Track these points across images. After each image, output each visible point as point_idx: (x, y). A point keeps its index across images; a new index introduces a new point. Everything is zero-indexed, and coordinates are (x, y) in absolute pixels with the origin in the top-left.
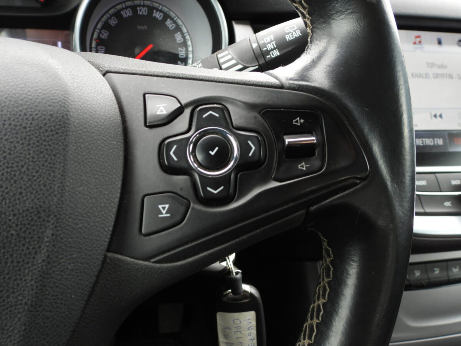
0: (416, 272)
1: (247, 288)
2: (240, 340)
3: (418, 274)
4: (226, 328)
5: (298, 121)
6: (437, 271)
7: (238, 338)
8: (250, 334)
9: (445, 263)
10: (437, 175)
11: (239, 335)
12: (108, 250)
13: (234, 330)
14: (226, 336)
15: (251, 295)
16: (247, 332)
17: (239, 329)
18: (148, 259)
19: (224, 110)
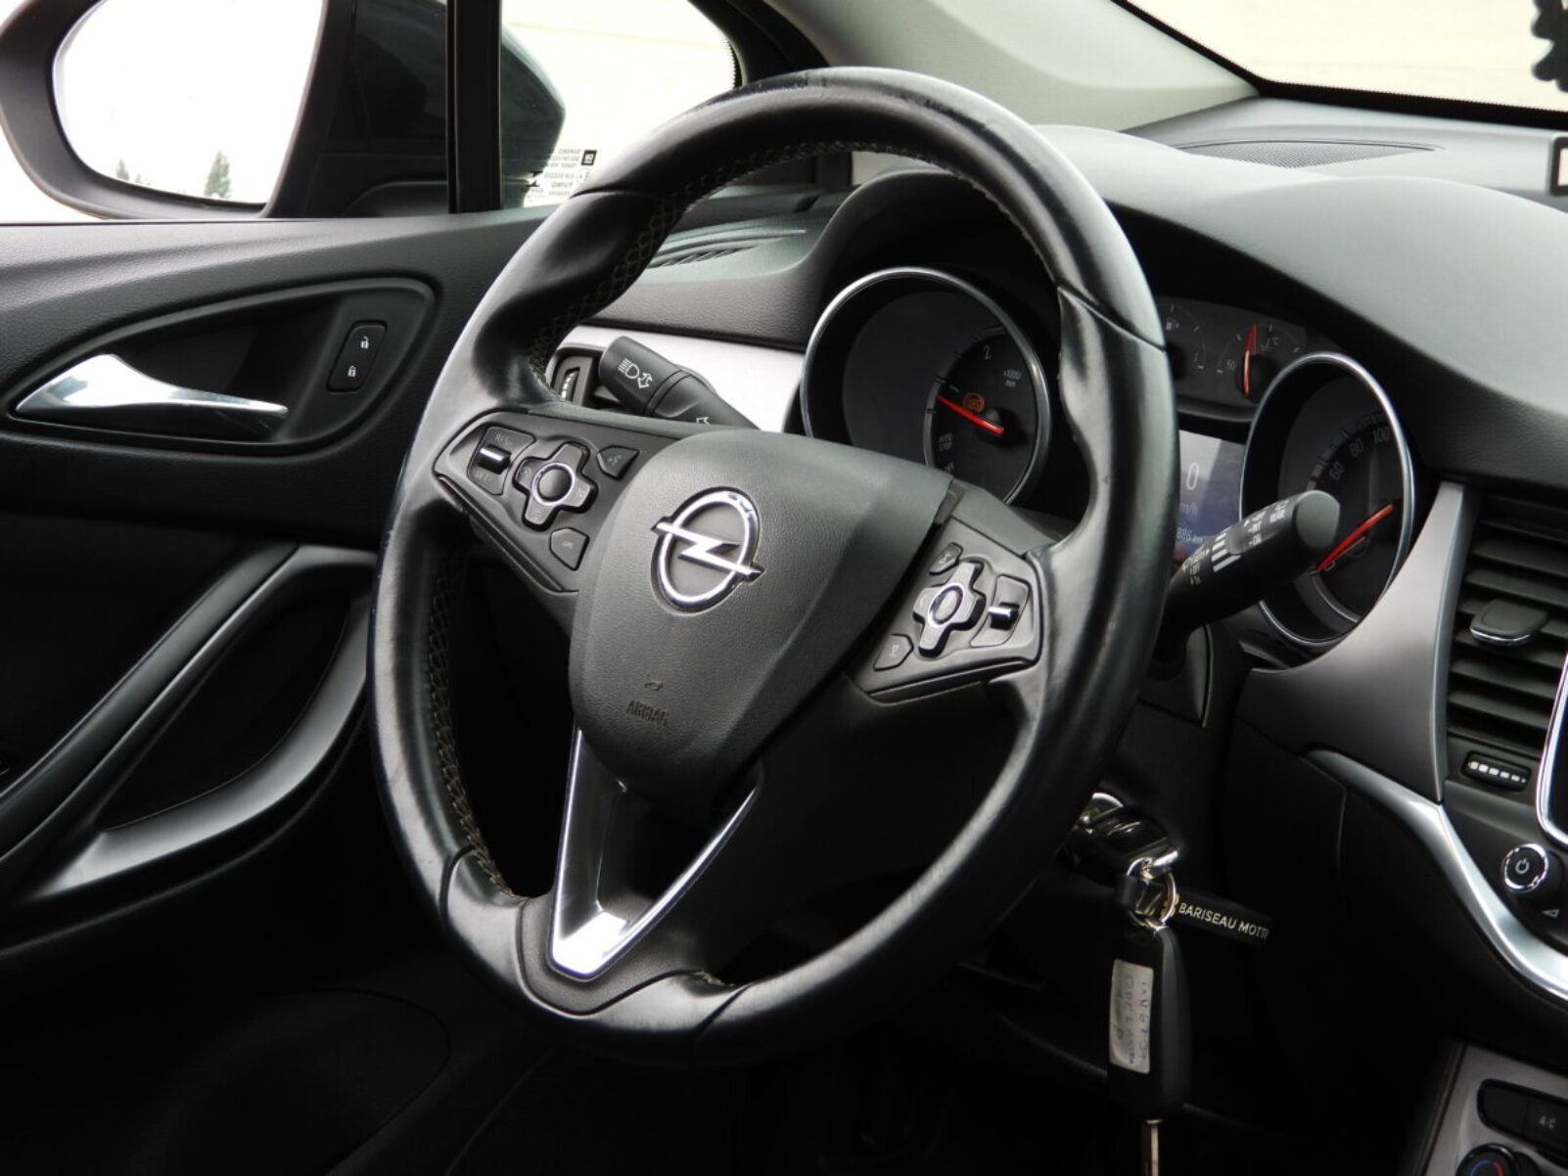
4: (1119, 995)
8: (1142, 1017)
19: (978, 572)
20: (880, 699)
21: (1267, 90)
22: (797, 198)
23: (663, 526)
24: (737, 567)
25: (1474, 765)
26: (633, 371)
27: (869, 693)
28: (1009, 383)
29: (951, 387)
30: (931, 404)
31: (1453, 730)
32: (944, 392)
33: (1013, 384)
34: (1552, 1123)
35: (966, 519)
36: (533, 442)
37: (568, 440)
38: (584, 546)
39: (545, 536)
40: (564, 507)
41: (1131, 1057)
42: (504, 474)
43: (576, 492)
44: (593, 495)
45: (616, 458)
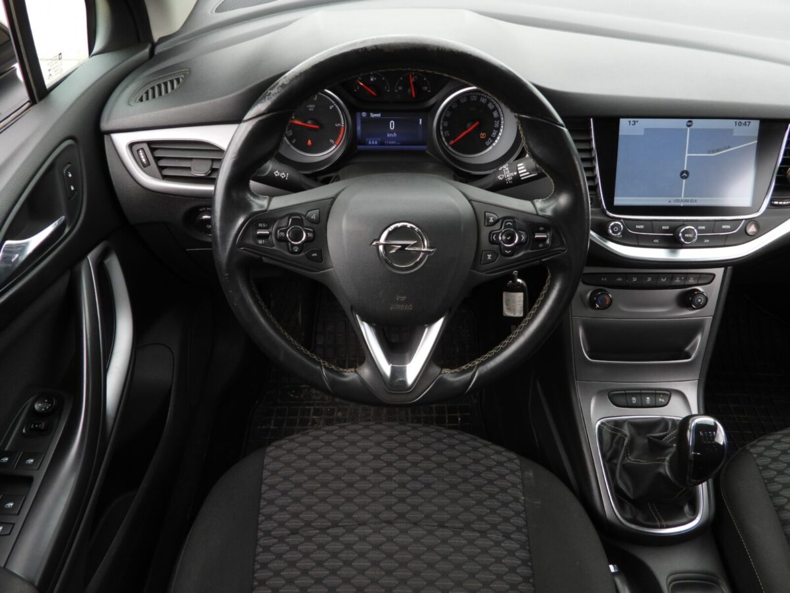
0: (634, 279)
1: (519, 281)
2: (514, 307)
3: (635, 280)
4: (508, 300)
5: (542, 229)
6: (649, 279)
7: (513, 306)
8: (520, 305)
9: (657, 275)
10: (653, 222)
11: (514, 304)
12: (472, 269)
13: (511, 301)
14: (507, 305)
15: (522, 284)
16: (519, 303)
17: (514, 301)
18: (482, 272)
19: (514, 222)
20: (489, 273)
23: (376, 243)
28: (310, 109)
34: (605, 279)
35: (476, 199)
36: (275, 221)
37: (290, 215)
38: (320, 253)
39: (302, 254)
40: (305, 241)
41: (515, 314)
42: (270, 238)
43: (307, 235)
44: (314, 233)
45: (313, 215)
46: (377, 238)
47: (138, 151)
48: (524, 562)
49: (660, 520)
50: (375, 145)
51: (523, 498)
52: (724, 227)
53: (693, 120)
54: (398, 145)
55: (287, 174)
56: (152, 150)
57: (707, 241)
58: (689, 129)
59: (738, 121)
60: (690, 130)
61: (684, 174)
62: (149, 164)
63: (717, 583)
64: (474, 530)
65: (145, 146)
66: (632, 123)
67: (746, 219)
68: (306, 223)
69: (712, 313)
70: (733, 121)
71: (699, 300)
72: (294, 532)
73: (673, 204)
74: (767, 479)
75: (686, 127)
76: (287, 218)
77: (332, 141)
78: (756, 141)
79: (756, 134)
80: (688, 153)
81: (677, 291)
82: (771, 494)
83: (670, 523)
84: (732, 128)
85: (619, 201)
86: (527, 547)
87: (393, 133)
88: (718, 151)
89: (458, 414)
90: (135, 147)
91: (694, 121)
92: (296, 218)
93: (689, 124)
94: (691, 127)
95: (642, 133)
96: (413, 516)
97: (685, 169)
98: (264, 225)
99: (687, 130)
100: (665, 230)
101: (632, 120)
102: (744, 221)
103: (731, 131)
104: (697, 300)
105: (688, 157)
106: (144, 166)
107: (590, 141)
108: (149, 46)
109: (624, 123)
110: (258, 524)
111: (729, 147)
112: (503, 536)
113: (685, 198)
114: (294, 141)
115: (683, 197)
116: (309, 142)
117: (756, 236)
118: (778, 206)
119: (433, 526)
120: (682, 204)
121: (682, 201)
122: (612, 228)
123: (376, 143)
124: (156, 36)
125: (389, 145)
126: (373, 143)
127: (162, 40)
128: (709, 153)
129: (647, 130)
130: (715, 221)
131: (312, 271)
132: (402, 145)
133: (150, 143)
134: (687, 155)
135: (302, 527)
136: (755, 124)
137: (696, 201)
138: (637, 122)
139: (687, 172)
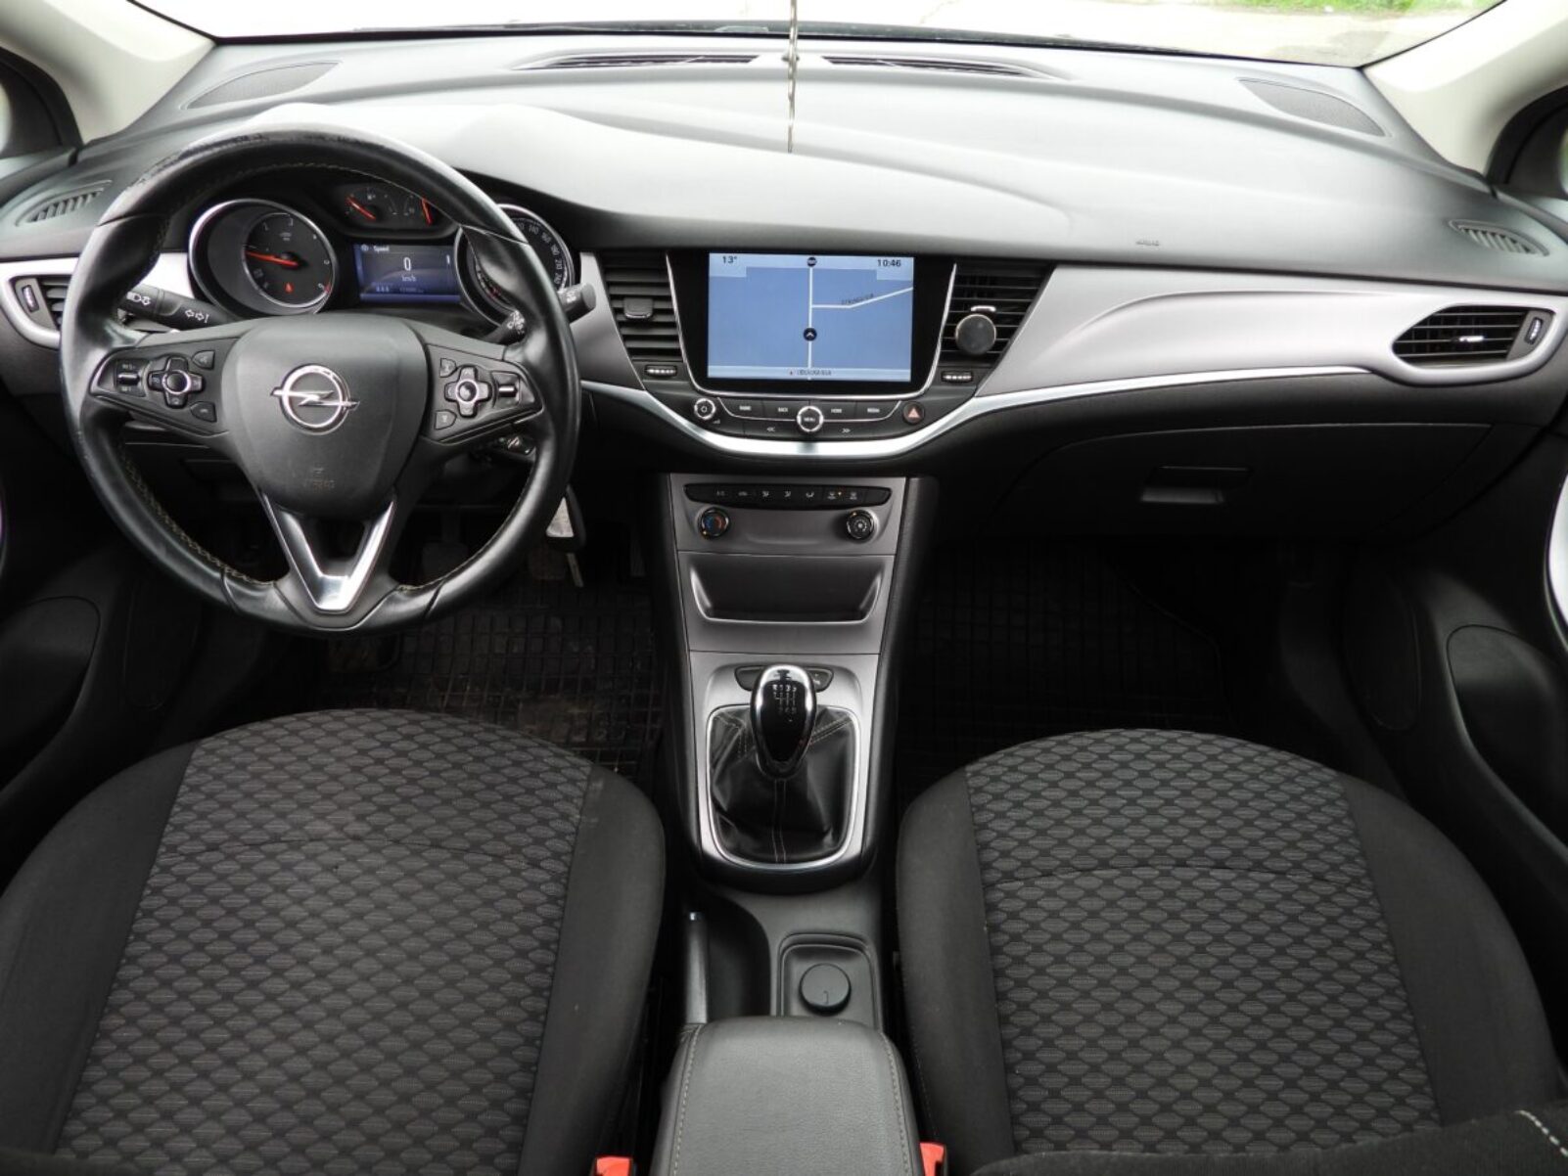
0: (764, 492)
3: (766, 494)
6: (788, 494)
9: (798, 487)
10: (764, 401)
12: (420, 435)
19: (476, 371)
20: (449, 442)
21: (220, 42)
22: (66, 157)
23: (277, 393)
24: (340, 403)
25: (651, 371)
26: (136, 298)
27: (439, 440)
28: (285, 239)
29: (251, 246)
30: (243, 257)
31: (634, 358)
32: (248, 249)
33: (288, 239)
34: (723, 493)
35: (434, 342)
36: (148, 362)
37: (170, 356)
38: (214, 409)
39: (186, 410)
40: (189, 392)
41: (562, 532)
42: (140, 384)
43: (192, 383)
44: (204, 382)
45: (205, 358)
46: (279, 385)
47: (23, 289)
48: (552, 900)
49: (780, 852)
50: (385, 293)
51: (578, 817)
52: (870, 410)
53: (816, 257)
54: (421, 293)
55: (207, 316)
56: (44, 289)
57: (846, 431)
58: (811, 269)
59: (882, 259)
60: (814, 270)
61: (810, 334)
62: (37, 307)
63: (861, 949)
64: (485, 854)
65: (34, 283)
66: (728, 260)
67: (903, 400)
68: (192, 367)
69: (893, 549)
70: (875, 259)
71: (860, 526)
72: (213, 847)
73: (796, 376)
74: (976, 806)
75: (807, 267)
76: (164, 360)
77: (320, 285)
78: (911, 289)
79: (910, 277)
80: (814, 303)
81: (833, 514)
82: (976, 827)
83: (795, 857)
84: (873, 268)
85: (715, 371)
86: (563, 881)
87: (410, 276)
88: (857, 301)
89: (616, 763)
90: (20, 284)
91: (818, 258)
92: (176, 360)
93: (812, 262)
94: (815, 267)
95: (743, 275)
96: (395, 830)
97: (810, 326)
98: (131, 367)
99: (808, 270)
100: (782, 413)
101: (727, 255)
102: (900, 402)
103: (874, 273)
104: (857, 526)
105: (813, 309)
106: (30, 310)
107: (667, 285)
108: (73, 150)
109: (715, 259)
110: (161, 837)
111: (872, 296)
112: (528, 864)
113: (813, 369)
114: (266, 285)
115: (809, 367)
116: (289, 288)
117: (920, 425)
118: (952, 382)
119: (423, 845)
120: (809, 377)
121: (809, 373)
122: (700, 406)
123: (387, 289)
124: (87, 137)
125: (406, 293)
126: (383, 289)
127: (95, 143)
128: (843, 304)
129: (750, 270)
130: (857, 401)
131: (205, 434)
132: (425, 293)
133: (41, 279)
134: (811, 306)
135: (225, 841)
136: (908, 263)
137: (830, 373)
138: (735, 258)
139: (813, 331)
